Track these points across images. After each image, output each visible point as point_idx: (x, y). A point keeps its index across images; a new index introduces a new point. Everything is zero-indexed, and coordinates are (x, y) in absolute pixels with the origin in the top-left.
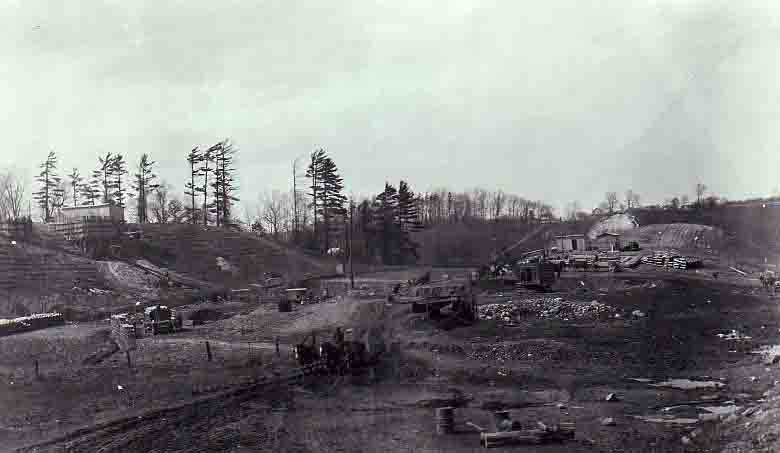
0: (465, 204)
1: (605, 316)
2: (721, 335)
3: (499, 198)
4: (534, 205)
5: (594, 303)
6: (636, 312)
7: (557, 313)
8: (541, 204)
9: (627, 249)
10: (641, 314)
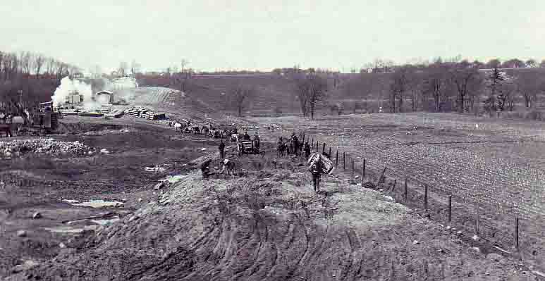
0: (12, 62)
1: (80, 153)
2: (147, 168)
3: (40, 59)
4: (67, 66)
5: (76, 143)
6: (103, 151)
7: (49, 150)
8: (72, 65)
9: (118, 104)
10: (107, 152)
